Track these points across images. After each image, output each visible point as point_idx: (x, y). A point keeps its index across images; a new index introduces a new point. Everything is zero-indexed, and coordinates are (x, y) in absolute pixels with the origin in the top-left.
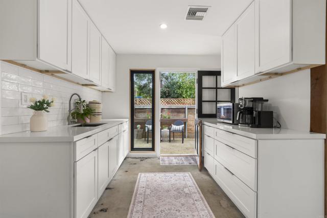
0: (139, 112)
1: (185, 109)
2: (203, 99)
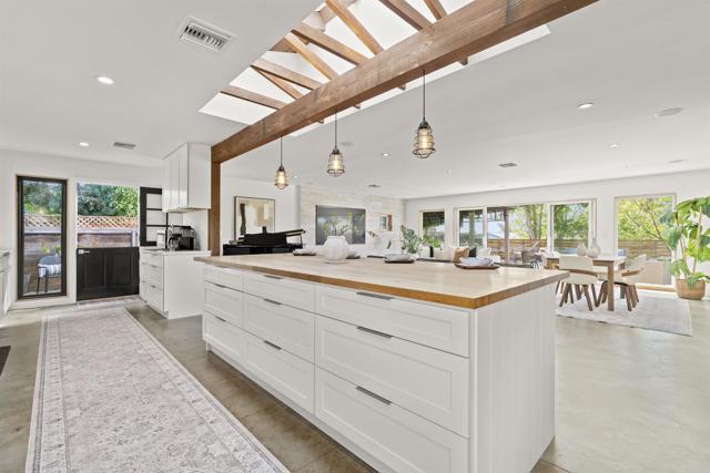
0: (31, 241)
1: (131, 234)
2: (148, 223)
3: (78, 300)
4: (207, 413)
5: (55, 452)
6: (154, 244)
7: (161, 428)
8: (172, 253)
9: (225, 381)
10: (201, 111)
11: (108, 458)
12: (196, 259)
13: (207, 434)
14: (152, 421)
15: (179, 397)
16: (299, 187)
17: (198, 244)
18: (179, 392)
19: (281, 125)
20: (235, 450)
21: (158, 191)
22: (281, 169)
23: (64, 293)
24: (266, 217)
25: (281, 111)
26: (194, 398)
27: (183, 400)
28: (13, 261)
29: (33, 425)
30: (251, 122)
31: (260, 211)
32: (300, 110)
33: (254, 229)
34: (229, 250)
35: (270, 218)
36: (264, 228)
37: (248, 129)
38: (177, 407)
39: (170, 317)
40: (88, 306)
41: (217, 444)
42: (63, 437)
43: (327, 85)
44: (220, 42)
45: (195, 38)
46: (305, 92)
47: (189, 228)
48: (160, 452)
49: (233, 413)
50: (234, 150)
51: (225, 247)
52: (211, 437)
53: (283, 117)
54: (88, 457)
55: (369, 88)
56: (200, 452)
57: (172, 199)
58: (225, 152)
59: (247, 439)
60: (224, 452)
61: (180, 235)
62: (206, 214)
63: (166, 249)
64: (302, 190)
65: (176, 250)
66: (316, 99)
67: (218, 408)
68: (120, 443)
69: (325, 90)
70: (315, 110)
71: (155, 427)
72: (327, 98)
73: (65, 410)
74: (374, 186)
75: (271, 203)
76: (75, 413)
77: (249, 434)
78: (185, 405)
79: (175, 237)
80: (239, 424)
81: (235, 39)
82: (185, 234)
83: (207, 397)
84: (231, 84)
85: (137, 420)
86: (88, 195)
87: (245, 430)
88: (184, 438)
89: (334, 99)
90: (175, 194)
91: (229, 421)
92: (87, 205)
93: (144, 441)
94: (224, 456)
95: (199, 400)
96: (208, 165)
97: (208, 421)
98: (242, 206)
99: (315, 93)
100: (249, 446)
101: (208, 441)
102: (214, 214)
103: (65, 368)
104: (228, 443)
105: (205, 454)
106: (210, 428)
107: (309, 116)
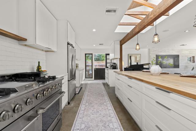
1: (104, 65)
2: (107, 62)
3: (94, 79)
4: (112, 114)
5: (82, 111)
6: (108, 67)
7: (101, 114)
8: (111, 70)
9: (118, 107)
10: (115, 32)
11: (89, 117)
12: (114, 72)
13: (110, 120)
14: (99, 111)
15: (107, 107)
16: (149, 49)
17: (117, 68)
18: (107, 106)
19: (137, 30)
20: (116, 128)
21: (109, 54)
22: (138, 44)
23: (92, 78)
24: (138, 59)
25: (137, 25)
26: (110, 109)
27: (107, 108)
28: (84, 70)
29: (81, 104)
30: (129, 31)
31: (136, 58)
32: (143, 23)
33: (134, 63)
34: (126, 69)
35: (139, 60)
36: (137, 63)
37: (128, 34)
38: (105, 110)
39: (110, 86)
40: (96, 81)
41: (112, 124)
42: (84, 108)
43: (152, 11)
44: (115, 11)
45: (109, 12)
46: (144, 16)
47: (115, 63)
48: (99, 120)
49: (118, 117)
50: (125, 41)
51: (125, 68)
52: (110, 121)
53: (138, 27)
54: (87, 115)
55: (169, 5)
56: (107, 125)
57: (111, 56)
58: (123, 42)
59: (120, 126)
60: (113, 127)
61: (113, 65)
62: (119, 60)
63: (110, 69)
64: (151, 50)
65: (112, 69)
66: (148, 18)
67: (115, 114)
68: (92, 114)
69: (151, 13)
70: (148, 22)
71: (100, 113)
72: (152, 16)
73: (86, 103)
74: (183, 45)
75: (139, 55)
76: (87, 104)
77: (121, 125)
78: (107, 110)
79: (112, 66)
80: (119, 121)
81: (118, 8)
82: (114, 65)
83: (113, 110)
84: (121, 22)
85: (97, 110)
86: (97, 57)
87: (120, 123)
88: (104, 119)
89: (155, 15)
90: (112, 54)
91: (117, 119)
92: (97, 59)
93: (97, 116)
94: (112, 128)
95: (111, 110)
96: (119, 46)
97: (111, 117)
98: (130, 57)
99: (148, 16)
100: (120, 129)
101: (110, 122)
102: (121, 59)
103: (89, 94)
104: (114, 125)
105: (108, 125)
106: (111, 118)
107: (146, 24)
